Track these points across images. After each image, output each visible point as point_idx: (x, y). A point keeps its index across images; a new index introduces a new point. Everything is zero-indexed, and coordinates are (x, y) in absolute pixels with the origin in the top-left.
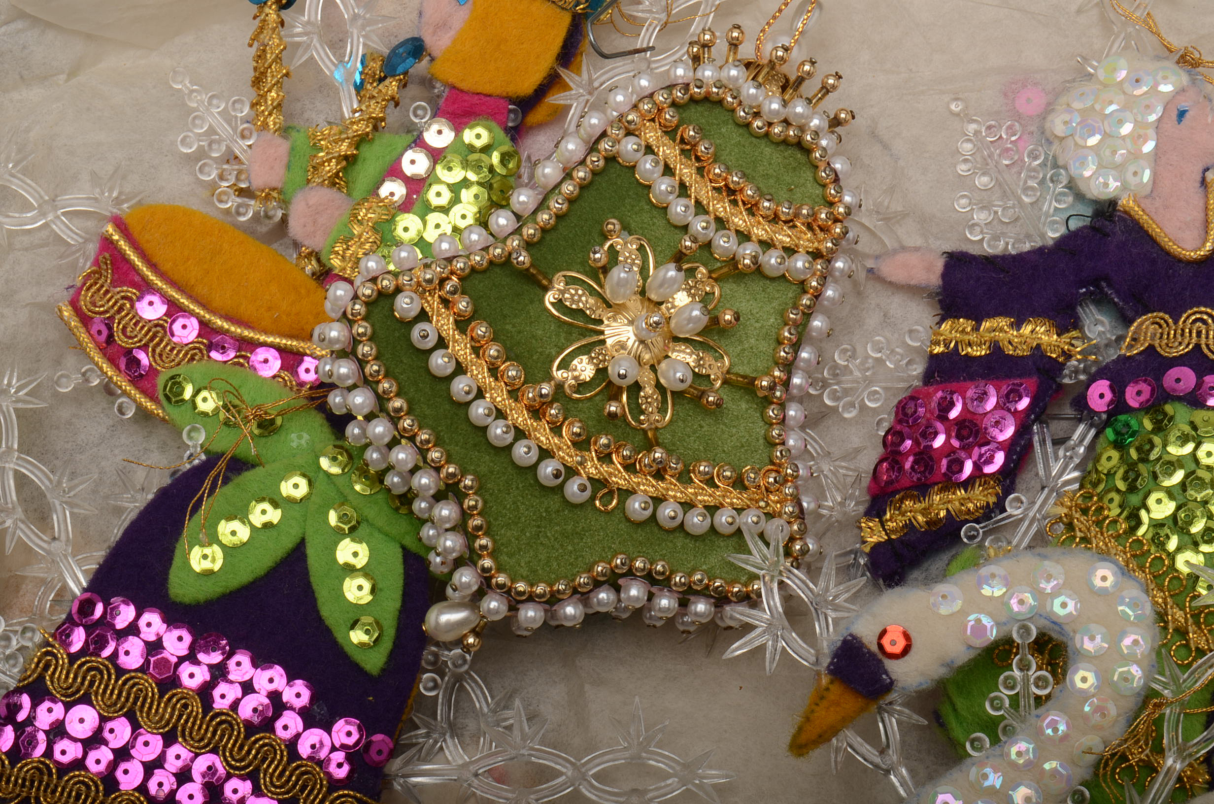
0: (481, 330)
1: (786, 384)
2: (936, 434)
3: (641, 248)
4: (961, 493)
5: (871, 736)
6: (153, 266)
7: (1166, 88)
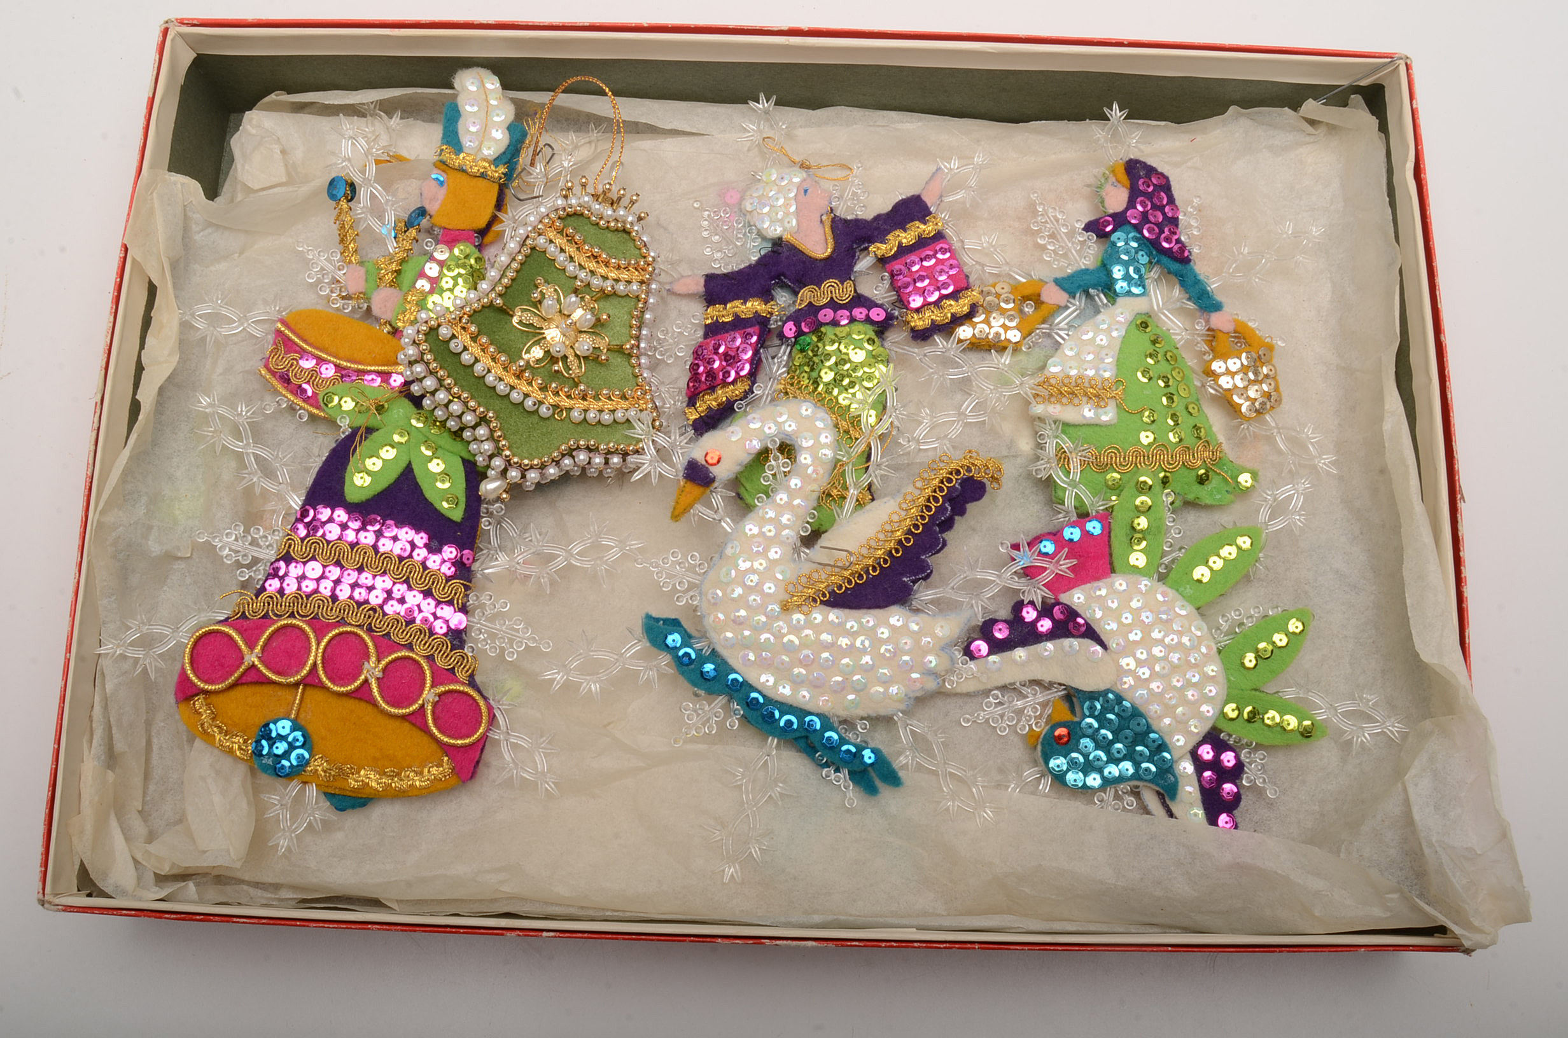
0: (484, 340)
1: (638, 346)
2: (714, 361)
3: (555, 290)
4: (732, 387)
5: (709, 506)
6: (305, 341)
7: (796, 180)
